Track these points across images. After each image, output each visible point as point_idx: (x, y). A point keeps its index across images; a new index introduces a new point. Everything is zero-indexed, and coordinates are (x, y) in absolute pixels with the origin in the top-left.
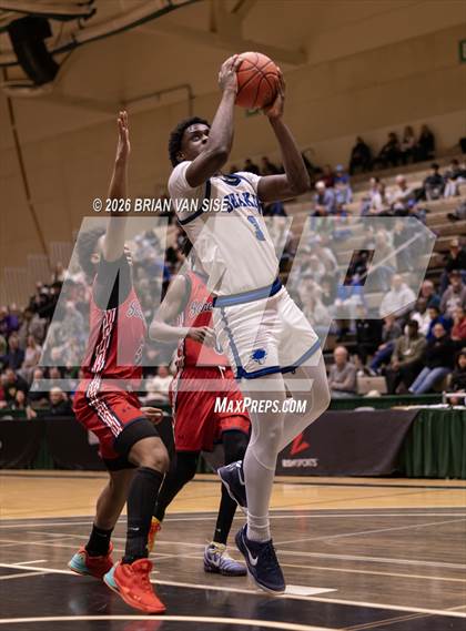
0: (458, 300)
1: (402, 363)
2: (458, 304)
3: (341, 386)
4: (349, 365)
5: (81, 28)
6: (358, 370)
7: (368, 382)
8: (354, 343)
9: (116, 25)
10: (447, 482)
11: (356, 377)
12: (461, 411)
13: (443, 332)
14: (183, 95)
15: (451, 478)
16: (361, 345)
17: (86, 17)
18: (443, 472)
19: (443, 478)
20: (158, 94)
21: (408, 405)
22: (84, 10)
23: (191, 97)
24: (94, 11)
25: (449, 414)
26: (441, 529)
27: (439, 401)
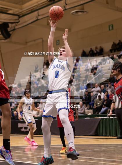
0: (110, 90)
1: (97, 106)
2: (110, 91)
3: (81, 112)
4: (83, 107)
5: (16, 25)
6: (85, 108)
7: (88, 111)
8: (84, 101)
9: (25, 24)
10: (109, 137)
11: (85, 110)
12: (112, 119)
13: (107, 98)
14: (41, 40)
15: (110, 136)
16: (86, 101)
17: (17, 23)
18: (108, 135)
19: (108, 136)
20: (35, 40)
21: (99, 117)
22: (17, 21)
23: (43, 41)
24: (19, 21)
25: (109, 119)
26: (108, 150)
27: (106, 116)
